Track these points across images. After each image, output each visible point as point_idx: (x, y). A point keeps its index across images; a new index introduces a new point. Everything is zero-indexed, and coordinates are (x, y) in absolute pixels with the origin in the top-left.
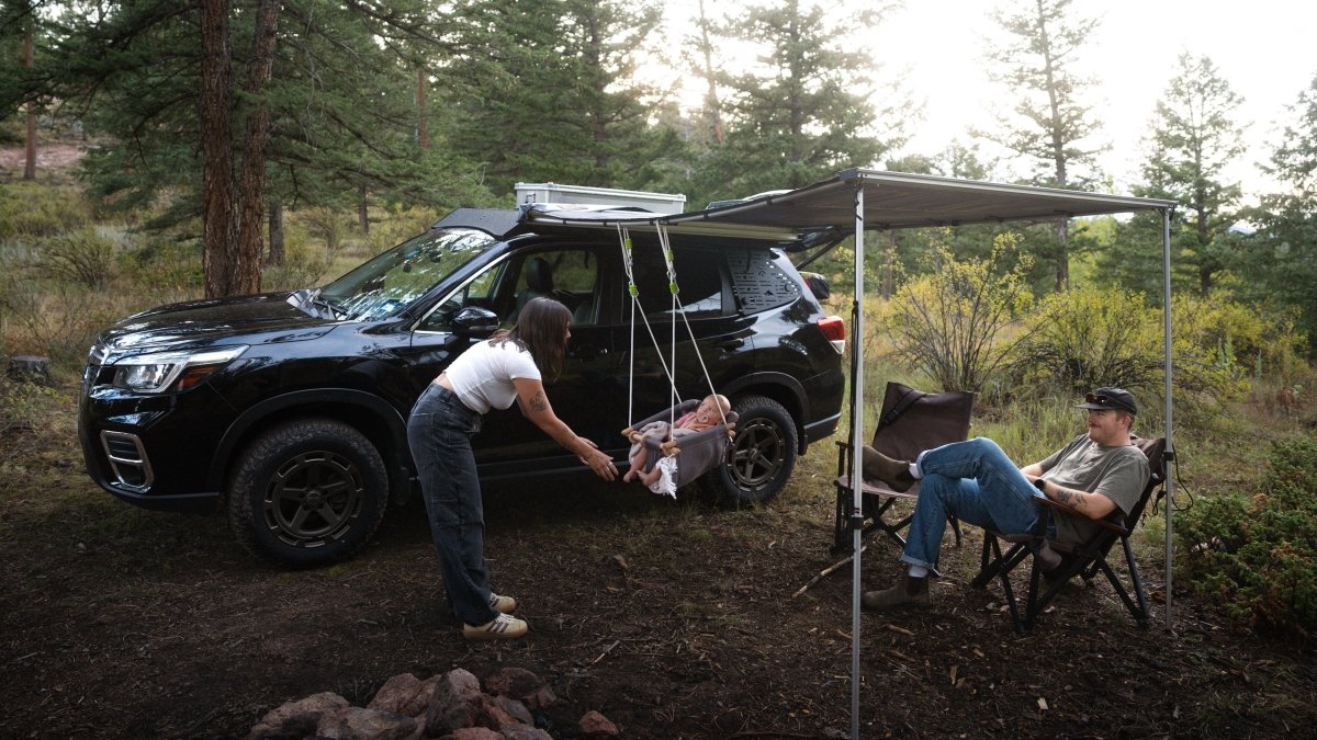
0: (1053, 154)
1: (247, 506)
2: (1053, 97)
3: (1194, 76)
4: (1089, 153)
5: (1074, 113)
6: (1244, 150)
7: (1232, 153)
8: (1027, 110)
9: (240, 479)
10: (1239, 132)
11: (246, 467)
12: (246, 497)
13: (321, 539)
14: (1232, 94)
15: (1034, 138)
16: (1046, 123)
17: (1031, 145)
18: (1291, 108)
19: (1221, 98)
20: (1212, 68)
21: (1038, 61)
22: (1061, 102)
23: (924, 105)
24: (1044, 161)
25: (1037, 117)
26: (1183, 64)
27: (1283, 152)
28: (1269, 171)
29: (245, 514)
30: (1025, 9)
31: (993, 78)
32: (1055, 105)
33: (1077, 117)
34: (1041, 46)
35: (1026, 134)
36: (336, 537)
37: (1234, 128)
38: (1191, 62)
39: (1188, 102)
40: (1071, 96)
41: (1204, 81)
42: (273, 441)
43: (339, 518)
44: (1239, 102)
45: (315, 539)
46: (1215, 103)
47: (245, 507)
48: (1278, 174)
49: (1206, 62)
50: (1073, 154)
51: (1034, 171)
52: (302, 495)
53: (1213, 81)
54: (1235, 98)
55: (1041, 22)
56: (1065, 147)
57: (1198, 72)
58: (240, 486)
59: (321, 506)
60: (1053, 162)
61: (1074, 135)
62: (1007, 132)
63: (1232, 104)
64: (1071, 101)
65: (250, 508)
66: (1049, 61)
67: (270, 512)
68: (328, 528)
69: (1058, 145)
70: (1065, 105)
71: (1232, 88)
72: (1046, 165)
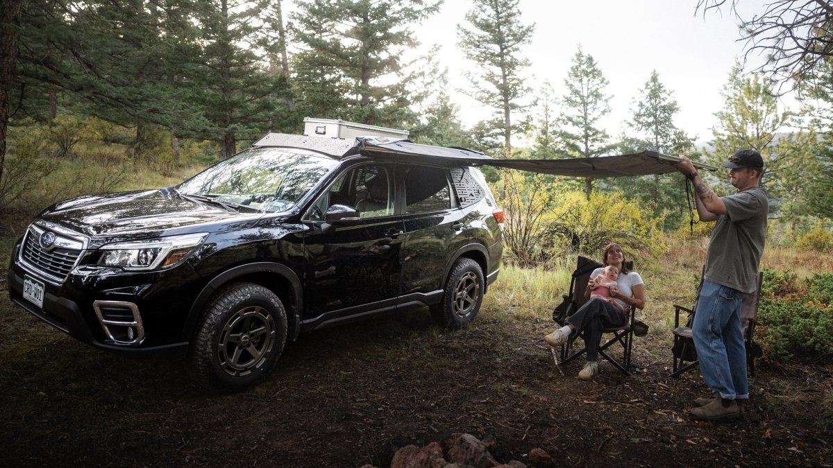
0: (503, 106)
1: (209, 349)
2: (504, 72)
3: (584, 67)
4: (525, 106)
5: (515, 82)
6: (610, 111)
7: (604, 112)
8: (490, 78)
9: (204, 330)
10: (606, 100)
11: (209, 321)
12: (209, 343)
13: (248, 369)
14: (603, 79)
15: (492, 95)
16: (500, 87)
17: (490, 100)
18: (642, 91)
19: (597, 81)
20: (594, 63)
21: (496, 48)
22: (508, 75)
23: (446, 72)
24: (499, 110)
25: (496, 83)
26: (578, 59)
27: (639, 115)
28: (631, 125)
29: (207, 356)
30: (489, 16)
31: (470, 56)
32: (505, 77)
33: (517, 85)
34: (499, 40)
35: (488, 92)
36: (258, 367)
37: (603, 98)
38: (582, 59)
39: (581, 80)
40: (515, 72)
41: (589, 70)
42: (226, 300)
43: (260, 353)
44: (606, 84)
45: (246, 369)
46: (594, 83)
47: (208, 350)
48: (635, 127)
49: (590, 59)
50: (514, 107)
51: (493, 115)
52: (239, 338)
53: (594, 70)
54: (605, 81)
55: (498, 25)
56: (510, 102)
57: (586, 65)
58: (205, 334)
59: (249, 346)
60: (503, 111)
61: (515, 94)
62: (476, 90)
63: (603, 84)
64: (513, 74)
65: (211, 351)
66: (502, 49)
67: (221, 353)
68: (253, 361)
69: (506, 101)
70: (510, 77)
71: (603, 75)
72: (500, 113)
